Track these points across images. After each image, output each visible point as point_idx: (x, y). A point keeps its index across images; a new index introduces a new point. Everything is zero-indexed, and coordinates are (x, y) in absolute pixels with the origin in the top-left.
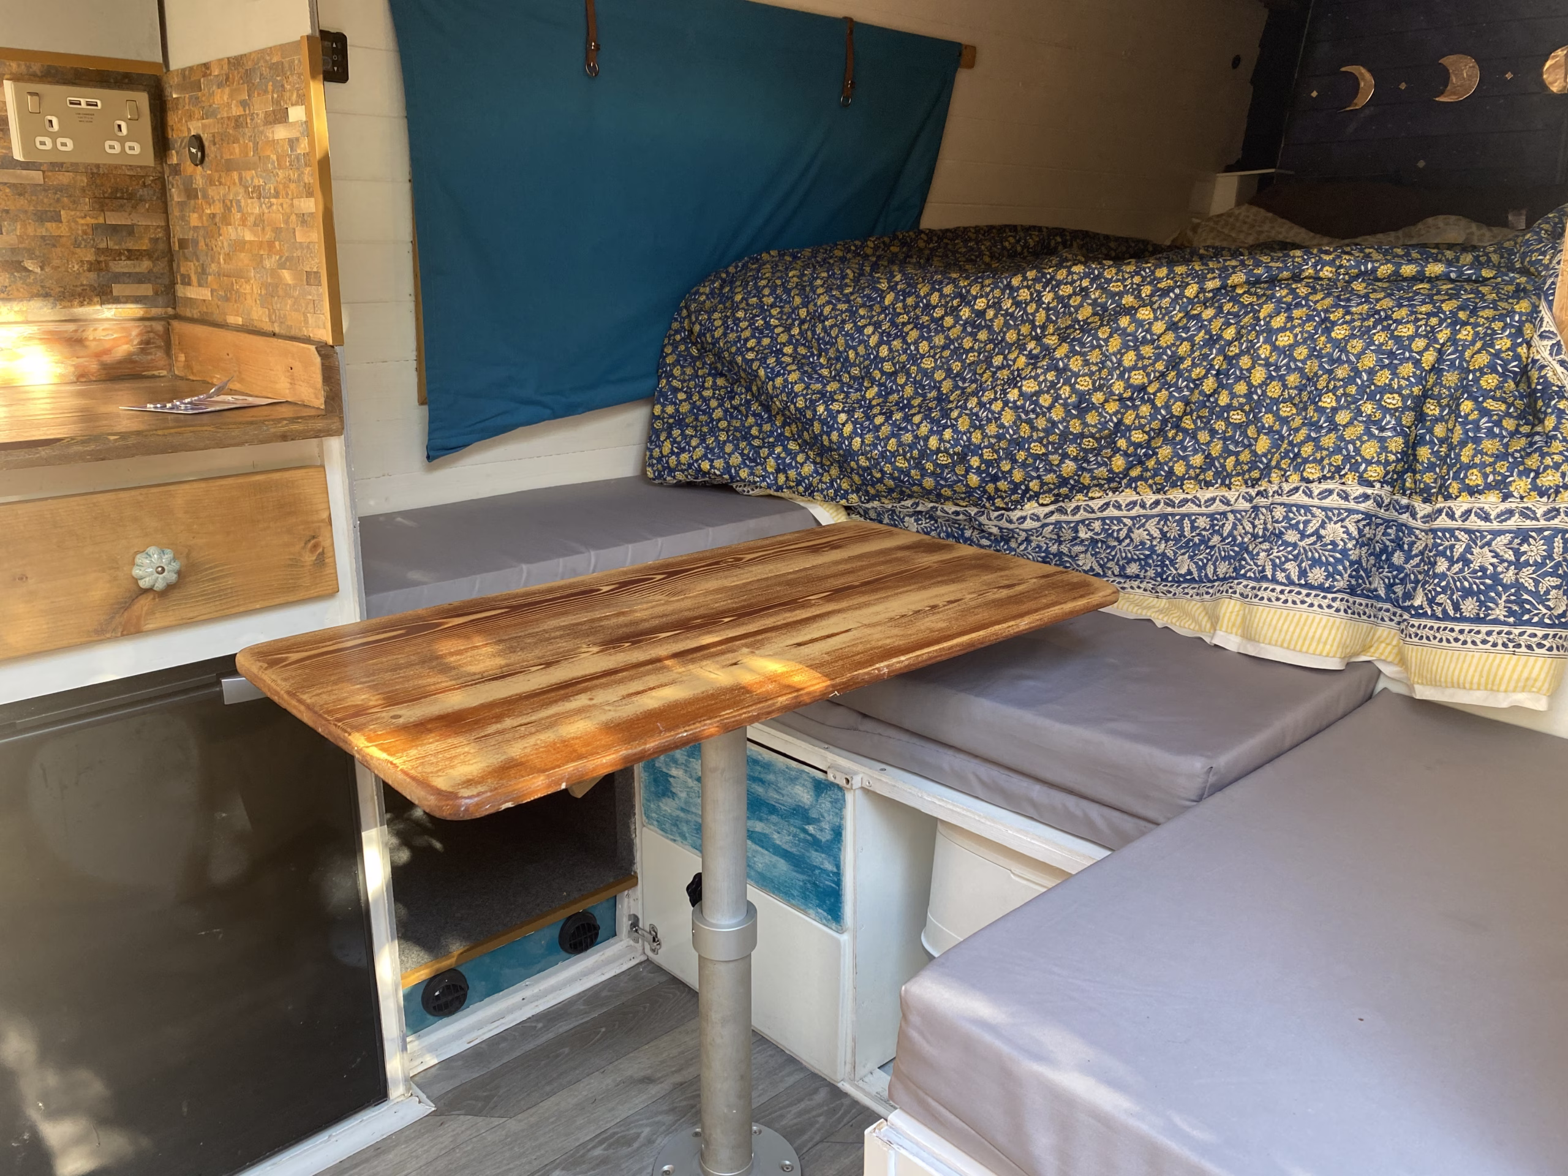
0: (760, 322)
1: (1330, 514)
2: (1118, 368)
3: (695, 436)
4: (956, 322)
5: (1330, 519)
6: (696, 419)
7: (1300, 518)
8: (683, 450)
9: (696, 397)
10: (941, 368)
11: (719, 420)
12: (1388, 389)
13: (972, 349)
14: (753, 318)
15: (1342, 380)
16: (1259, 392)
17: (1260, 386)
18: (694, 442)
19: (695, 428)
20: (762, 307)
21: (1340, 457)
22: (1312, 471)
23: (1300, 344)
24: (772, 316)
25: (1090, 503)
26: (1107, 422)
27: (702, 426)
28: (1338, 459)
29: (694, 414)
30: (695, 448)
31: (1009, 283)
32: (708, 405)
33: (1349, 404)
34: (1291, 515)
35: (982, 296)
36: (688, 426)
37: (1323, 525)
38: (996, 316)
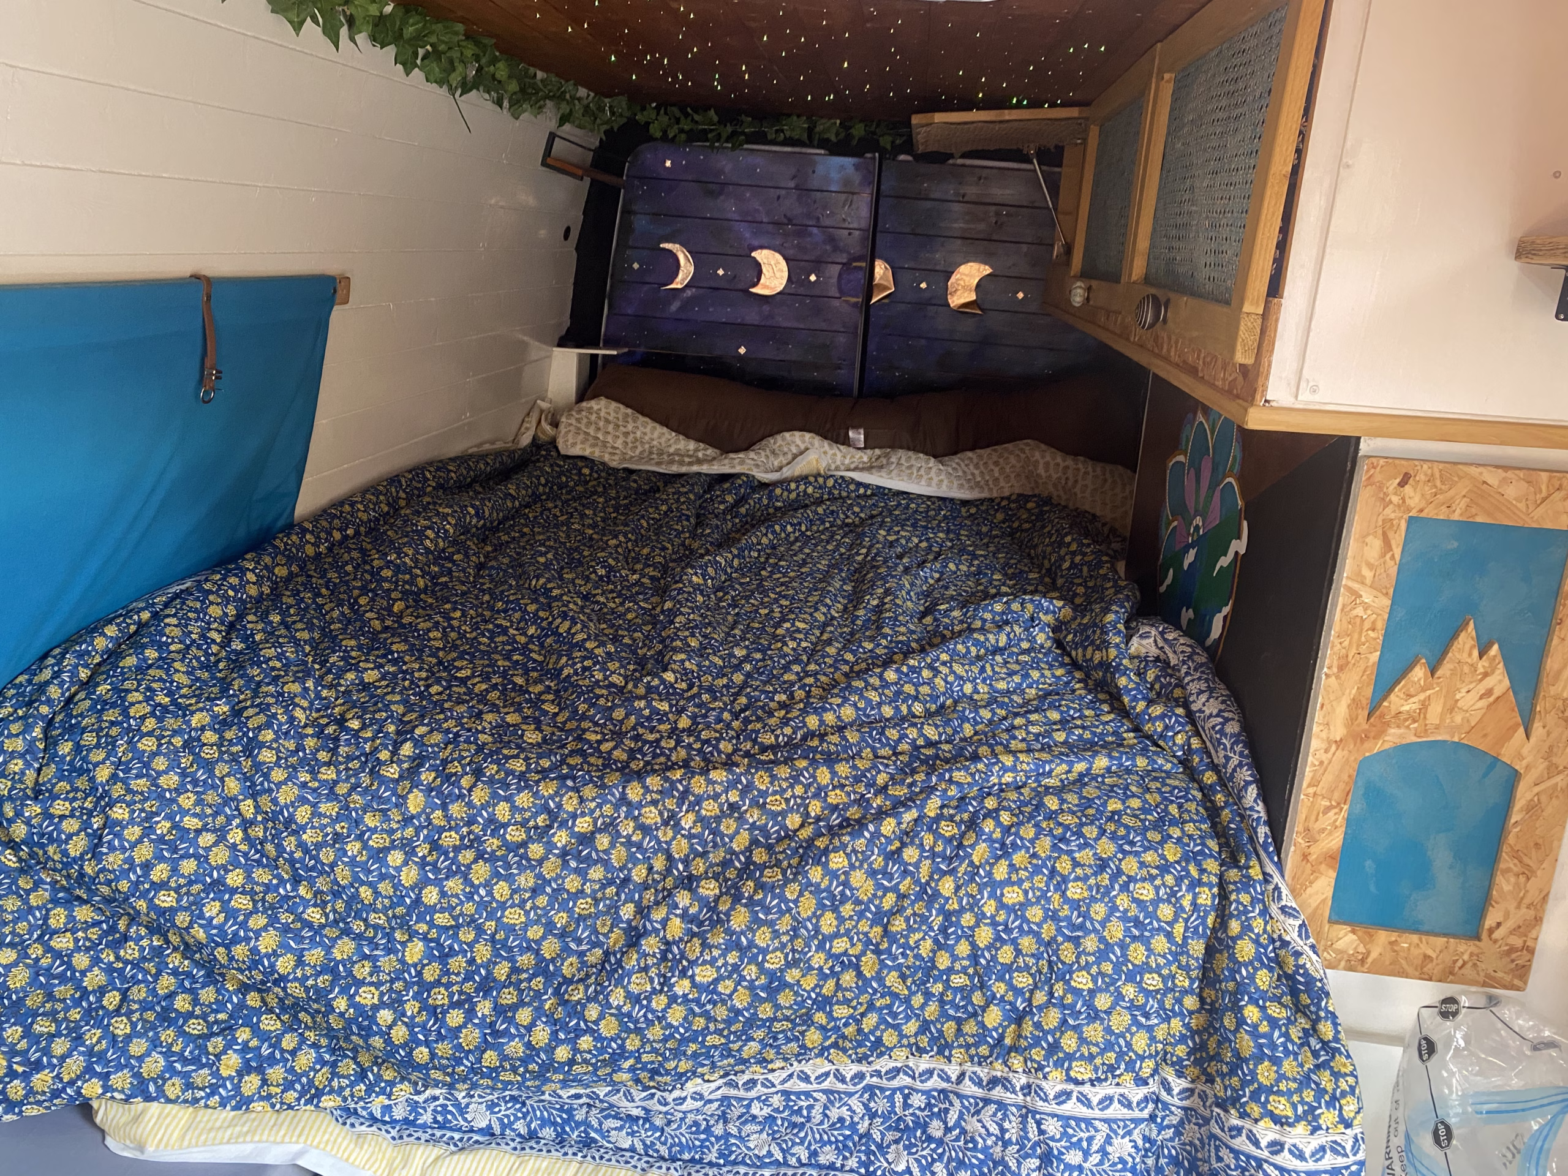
0: (163, 827)
1: (1115, 1127)
2: (815, 937)
3: (58, 1034)
4: (549, 851)
5: (1116, 1134)
6: (50, 996)
7: (1082, 1135)
8: (38, 1066)
9: (36, 951)
10: (537, 922)
11: (102, 991)
12: (1145, 968)
13: (581, 892)
14: (148, 819)
15: (1093, 954)
16: (987, 954)
17: (988, 948)
18: (60, 1047)
19: (52, 1015)
20: (161, 797)
21: (1113, 1055)
22: (1081, 1070)
23: (1032, 904)
24: (185, 812)
25: (770, 1076)
26: (804, 1001)
27: (67, 1009)
28: (1111, 1057)
29: (41, 986)
30: (63, 1058)
31: (623, 794)
32: (70, 966)
33: (1108, 985)
34: (1070, 1131)
35: (583, 814)
36: (35, 1014)
37: (1108, 1140)
38: (612, 845)
